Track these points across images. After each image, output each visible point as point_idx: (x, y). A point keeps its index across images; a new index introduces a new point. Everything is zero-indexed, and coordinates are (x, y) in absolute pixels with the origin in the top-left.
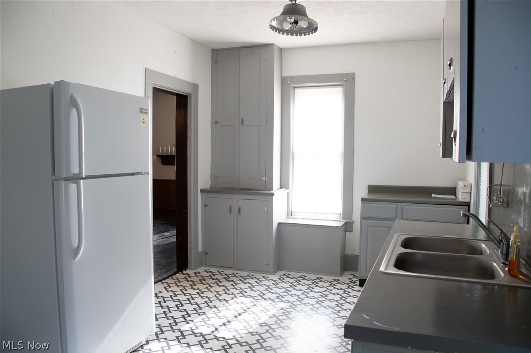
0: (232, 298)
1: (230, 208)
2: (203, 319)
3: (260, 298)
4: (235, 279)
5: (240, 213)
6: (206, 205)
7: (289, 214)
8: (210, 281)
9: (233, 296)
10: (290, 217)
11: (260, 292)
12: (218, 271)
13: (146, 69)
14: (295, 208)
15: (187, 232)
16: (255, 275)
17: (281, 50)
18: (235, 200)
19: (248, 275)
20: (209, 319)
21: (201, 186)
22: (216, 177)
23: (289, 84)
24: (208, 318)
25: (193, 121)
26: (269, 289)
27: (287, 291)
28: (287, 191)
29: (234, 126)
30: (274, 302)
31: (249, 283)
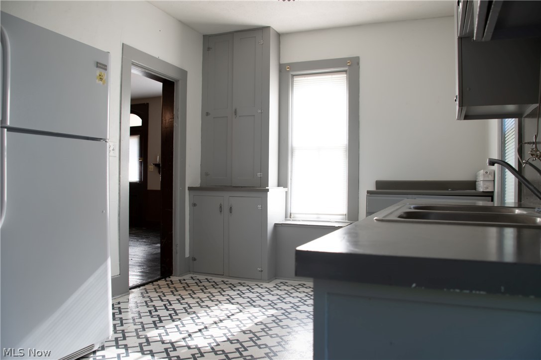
0: (216, 305)
1: (221, 207)
2: (177, 326)
3: (249, 304)
4: (223, 286)
5: (231, 213)
6: (195, 205)
7: (288, 215)
8: (195, 288)
9: (217, 303)
10: (289, 219)
11: (250, 299)
12: (207, 279)
13: (123, 44)
14: (294, 209)
15: (172, 234)
16: (247, 283)
17: (279, 35)
18: (226, 198)
19: (239, 283)
20: (184, 326)
21: (189, 183)
22: (207, 174)
23: (287, 73)
24: (183, 324)
25: (179, 110)
26: (260, 296)
27: (281, 299)
28: (286, 189)
29: (227, 117)
30: (264, 309)
31: (239, 290)
